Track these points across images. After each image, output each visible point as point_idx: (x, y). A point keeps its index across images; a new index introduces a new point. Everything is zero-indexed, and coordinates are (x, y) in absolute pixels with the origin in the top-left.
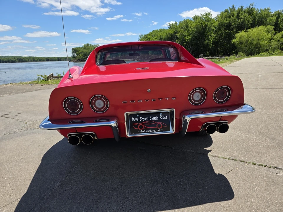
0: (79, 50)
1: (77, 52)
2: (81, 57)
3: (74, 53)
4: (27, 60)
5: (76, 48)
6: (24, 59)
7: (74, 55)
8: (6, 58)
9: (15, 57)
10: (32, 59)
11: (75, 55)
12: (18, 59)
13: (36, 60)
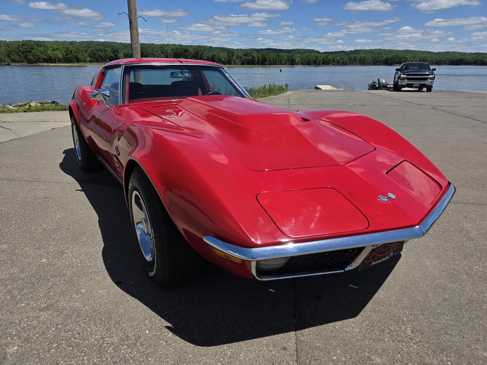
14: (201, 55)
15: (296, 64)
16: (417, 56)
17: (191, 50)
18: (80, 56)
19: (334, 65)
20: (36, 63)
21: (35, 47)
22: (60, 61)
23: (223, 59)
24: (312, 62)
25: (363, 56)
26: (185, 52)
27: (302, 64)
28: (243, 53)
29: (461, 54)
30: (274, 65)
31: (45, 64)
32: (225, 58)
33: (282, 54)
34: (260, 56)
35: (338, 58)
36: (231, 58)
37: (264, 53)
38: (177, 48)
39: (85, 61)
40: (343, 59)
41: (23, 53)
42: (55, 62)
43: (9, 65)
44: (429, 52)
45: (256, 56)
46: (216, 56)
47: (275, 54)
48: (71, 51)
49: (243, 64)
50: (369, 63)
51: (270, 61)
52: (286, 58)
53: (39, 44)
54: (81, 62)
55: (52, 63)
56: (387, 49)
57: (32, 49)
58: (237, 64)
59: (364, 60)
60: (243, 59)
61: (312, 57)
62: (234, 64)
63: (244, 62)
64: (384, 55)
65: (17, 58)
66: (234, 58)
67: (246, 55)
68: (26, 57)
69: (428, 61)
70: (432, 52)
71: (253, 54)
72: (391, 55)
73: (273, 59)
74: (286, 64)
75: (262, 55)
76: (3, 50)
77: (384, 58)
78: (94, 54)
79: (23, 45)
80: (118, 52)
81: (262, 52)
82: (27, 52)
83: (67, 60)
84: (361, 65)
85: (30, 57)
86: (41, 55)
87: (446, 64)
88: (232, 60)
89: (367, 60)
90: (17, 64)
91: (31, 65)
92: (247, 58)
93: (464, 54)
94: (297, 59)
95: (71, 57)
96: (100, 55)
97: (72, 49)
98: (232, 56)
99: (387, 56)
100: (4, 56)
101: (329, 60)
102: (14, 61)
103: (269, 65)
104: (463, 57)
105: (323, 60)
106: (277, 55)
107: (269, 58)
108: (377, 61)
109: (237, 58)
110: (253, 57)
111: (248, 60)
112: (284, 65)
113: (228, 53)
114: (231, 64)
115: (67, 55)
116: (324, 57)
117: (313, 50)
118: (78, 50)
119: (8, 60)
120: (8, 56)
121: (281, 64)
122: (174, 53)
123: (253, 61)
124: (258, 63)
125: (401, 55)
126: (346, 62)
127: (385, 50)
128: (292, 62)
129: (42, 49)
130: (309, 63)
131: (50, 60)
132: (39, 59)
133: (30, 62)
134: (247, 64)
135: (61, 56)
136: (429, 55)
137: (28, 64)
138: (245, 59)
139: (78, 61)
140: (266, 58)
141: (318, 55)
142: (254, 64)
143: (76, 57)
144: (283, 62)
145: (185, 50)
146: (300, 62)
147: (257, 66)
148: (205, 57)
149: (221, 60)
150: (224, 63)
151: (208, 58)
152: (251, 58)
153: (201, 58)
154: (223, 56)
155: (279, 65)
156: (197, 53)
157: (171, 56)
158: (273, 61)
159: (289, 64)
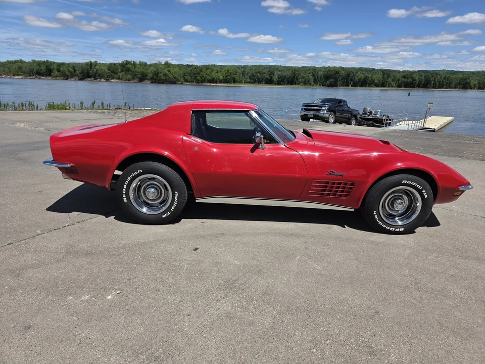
14: (352, 77)
15: (471, 88)
17: (343, 72)
18: (237, 78)
20: (202, 82)
21: (204, 70)
22: (221, 82)
23: (376, 81)
26: (336, 74)
27: (480, 88)
28: (402, 75)
30: (440, 88)
31: (209, 84)
32: (379, 81)
33: (454, 76)
34: (423, 78)
38: (329, 71)
39: (240, 82)
41: (194, 74)
42: (216, 83)
43: (182, 84)
45: (417, 78)
46: (368, 78)
48: (231, 74)
49: (399, 86)
51: (435, 83)
52: (458, 80)
53: (207, 67)
54: (237, 82)
55: (213, 83)
57: (201, 71)
58: (392, 86)
60: (400, 82)
62: (389, 87)
63: (401, 85)
65: (189, 78)
66: (390, 80)
67: (404, 77)
68: (195, 77)
71: (414, 76)
73: (439, 82)
74: (455, 88)
75: (426, 77)
76: (182, 72)
78: (254, 76)
79: (196, 68)
80: (274, 75)
81: (426, 74)
82: (197, 74)
83: (226, 81)
85: (198, 78)
86: (207, 76)
88: (386, 82)
90: (188, 83)
91: (197, 84)
92: (406, 80)
94: (473, 82)
95: (229, 79)
96: (258, 77)
97: (231, 72)
98: (388, 77)
100: (180, 77)
102: (186, 81)
103: (433, 88)
106: (445, 78)
107: (434, 80)
109: (393, 81)
110: (414, 80)
111: (407, 82)
113: (383, 75)
114: (384, 87)
115: (227, 76)
118: (236, 73)
119: (182, 80)
120: (184, 77)
121: (449, 87)
122: (325, 75)
123: (412, 83)
124: (419, 86)
129: (208, 71)
131: (213, 81)
132: (205, 79)
133: (198, 82)
134: (405, 87)
135: (221, 77)
137: (196, 84)
138: (403, 82)
139: (235, 81)
140: (429, 81)
142: (414, 87)
143: (234, 78)
144: (453, 85)
145: (336, 72)
146: (477, 86)
147: (418, 89)
148: (356, 79)
149: (374, 82)
150: (377, 85)
151: (360, 80)
152: (410, 80)
153: (351, 80)
154: (377, 78)
155: (446, 88)
156: (348, 75)
157: (321, 78)
158: (439, 85)
159: (460, 88)
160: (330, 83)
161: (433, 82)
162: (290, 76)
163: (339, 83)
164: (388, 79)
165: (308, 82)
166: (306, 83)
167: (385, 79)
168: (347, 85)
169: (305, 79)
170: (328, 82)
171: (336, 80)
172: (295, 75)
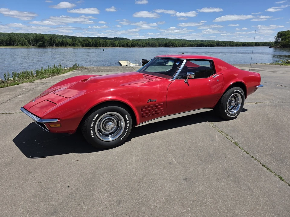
0: (287, 34)
1: (283, 37)
2: (286, 42)
3: (279, 37)
4: (224, 44)
5: (284, 31)
6: (221, 43)
7: (277, 41)
8: (207, 42)
9: (214, 42)
10: (229, 44)
11: (280, 40)
12: (216, 44)
13: (232, 44)
14: (54, 40)
15: (116, 46)
16: (181, 42)
17: (46, 37)
19: (138, 47)
24: (125, 45)
25: (153, 42)
26: (42, 38)
27: (120, 46)
28: (82, 39)
29: (201, 41)
32: (71, 43)
33: (108, 40)
34: (94, 41)
35: (140, 43)
36: (75, 42)
37: (96, 39)
38: (37, 36)
40: (142, 43)
44: (186, 40)
45: (91, 41)
46: (64, 41)
47: (103, 40)
49: (83, 46)
50: (157, 46)
51: (100, 44)
52: (110, 43)
56: (165, 38)
58: (79, 46)
59: (154, 44)
60: (83, 43)
61: (125, 42)
62: (77, 46)
63: (84, 45)
64: (164, 42)
66: (77, 42)
67: (84, 41)
69: (186, 45)
70: (188, 40)
71: (89, 40)
72: (168, 42)
73: (102, 43)
74: (110, 46)
75: (95, 41)
77: (164, 43)
81: (95, 39)
84: (153, 47)
87: (195, 46)
88: (75, 43)
89: (155, 44)
92: (85, 42)
93: (203, 41)
94: (116, 43)
98: (75, 41)
99: (166, 42)
101: (135, 44)
103: (100, 46)
104: (202, 43)
105: (132, 44)
106: (104, 41)
107: (99, 42)
108: (161, 44)
109: (79, 42)
110: (89, 42)
111: (86, 43)
112: (109, 47)
113: (73, 40)
114: (75, 46)
116: (132, 42)
117: (126, 38)
121: (107, 46)
122: (35, 39)
123: (89, 44)
124: (93, 46)
125: (173, 42)
126: (144, 45)
127: (164, 39)
128: (114, 45)
130: (123, 46)
134: (86, 46)
136: (187, 42)
138: (84, 43)
140: (97, 43)
141: (129, 41)
142: (90, 46)
144: (108, 45)
145: (42, 37)
146: (118, 45)
147: (92, 47)
148: (57, 42)
149: (68, 44)
150: (70, 45)
151: (59, 42)
152: (87, 42)
153: (54, 42)
154: (69, 41)
155: (106, 47)
156: (51, 39)
157: (32, 41)
158: (102, 45)
159: (112, 46)
160: (40, 44)
161: (99, 43)
162: (7, 40)
163: (46, 44)
164: (76, 42)
165: (25, 43)
166: (23, 44)
167: (74, 42)
168: (52, 46)
169: (22, 42)
170: (38, 44)
171: (44, 43)
172: (11, 39)
